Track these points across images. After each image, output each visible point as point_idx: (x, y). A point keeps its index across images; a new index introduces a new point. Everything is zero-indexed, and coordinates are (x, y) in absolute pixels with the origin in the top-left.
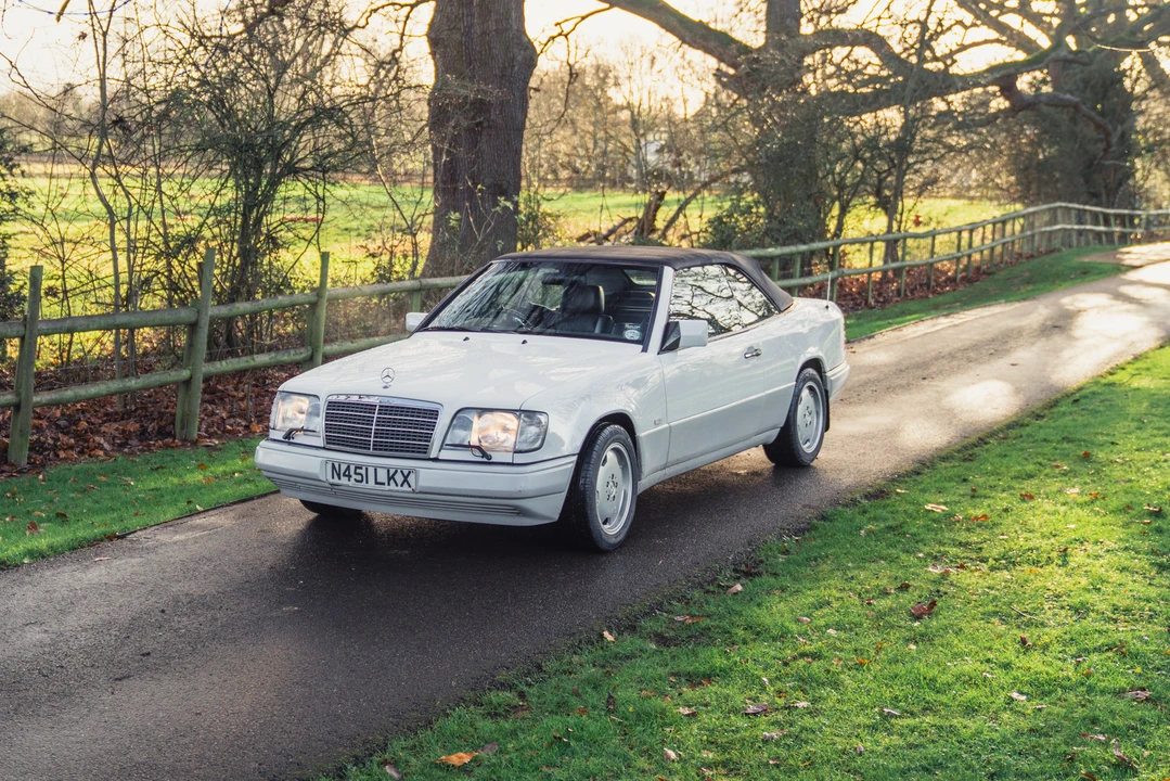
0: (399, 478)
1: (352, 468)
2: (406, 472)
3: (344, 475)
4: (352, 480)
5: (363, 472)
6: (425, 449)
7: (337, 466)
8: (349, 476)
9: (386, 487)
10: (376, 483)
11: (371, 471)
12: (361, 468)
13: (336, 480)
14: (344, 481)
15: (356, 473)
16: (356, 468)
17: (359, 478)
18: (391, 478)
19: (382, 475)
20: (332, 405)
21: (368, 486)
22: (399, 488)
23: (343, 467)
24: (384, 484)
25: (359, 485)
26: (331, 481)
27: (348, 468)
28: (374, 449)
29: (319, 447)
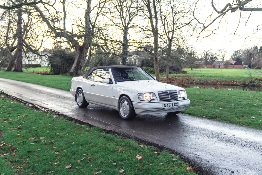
0: (176, 104)
1: (168, 104)
3: (167, 106)
4: (168, 107)
6: (177, 99)
7: (165, 104)
8: (168, 106)
9: (174, 107)
10: (173, 106)
11: (172, 104)
13: (165, 107)
14: (167, 107)
15: (169, 105)
17: (170, 106)
18: (175, 105)
19: (174, 105)
20: (159, 94)
21: (171, 107)
22: (176, 106)
23: (167, 105)
25: (170, 107)
26: (164, 108)
27: (168, 105)
28: (170, 100)
29: (158, 102)
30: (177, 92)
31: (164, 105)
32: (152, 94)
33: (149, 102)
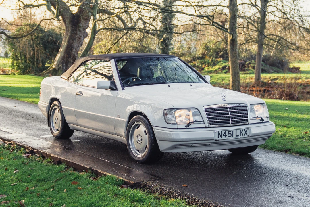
0: (244, 132)
1: (227, 132)
2: (246, 130)
3: (224, 135)
5: (231, 133)
6: (246, 121)
7: (220, 132)
8: (226, 136)
9: (240, 137)
10: (236, 136)
11: (235, 132)
12: (231, 131)
13: (220, 138)
14: (223, 137)
15: (228, 134)
16: (229, 132)
17: (230, 135)
18: (241, 133)
19: (238, 133)
20: (207, 110)
21: (233, 138)
22: (244, 136)
23: (223, 132)
24: (238, 136)
25: (230, 138)
26: (217, 139)
27: (225, 132)
28: (232, 124)
29: (206, 127)
30: (245, 107)
31: (217, 133)
32: (193, 111)
33: (187, 127)
